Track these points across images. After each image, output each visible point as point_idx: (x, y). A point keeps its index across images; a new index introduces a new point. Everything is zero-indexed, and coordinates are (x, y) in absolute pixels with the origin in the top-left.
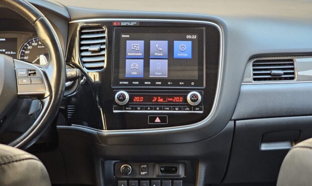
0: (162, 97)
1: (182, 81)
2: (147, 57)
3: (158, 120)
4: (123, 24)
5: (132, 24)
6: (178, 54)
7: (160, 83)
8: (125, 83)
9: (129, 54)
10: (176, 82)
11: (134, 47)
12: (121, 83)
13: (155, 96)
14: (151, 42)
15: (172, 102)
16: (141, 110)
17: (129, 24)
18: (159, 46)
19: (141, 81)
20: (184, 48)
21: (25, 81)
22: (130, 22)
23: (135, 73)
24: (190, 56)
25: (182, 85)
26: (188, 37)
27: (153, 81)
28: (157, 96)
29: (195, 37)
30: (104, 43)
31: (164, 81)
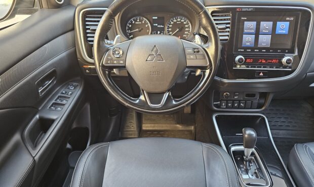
0: (264, 59)
1: (280, 49)
2: (257, 33)
3: (261, 74)
4: (243, 10)
5: (250, 10)
6: (279, 31)
7: (265, 51)
8: (242, 50)
9: (245, 31)
10: (275, 50)
11: (250, 25)
12: (239, 50)
13: (261, 59)
14: (261, 22)
15: (271, 63)
16: (251, 67)
17: (247, 9)
18: (266, 25)
19: (253, 49)
20: (283, 27)
21: (192, 57)
22: (249, 8)
23: (249, 44)
24: (287, 33)
25: (279, 52)
26: (288, 19)
27: (261, 49)
28: (262, 59)
29: (292, 19)
30: (229, 23)
31: (267, 49)
